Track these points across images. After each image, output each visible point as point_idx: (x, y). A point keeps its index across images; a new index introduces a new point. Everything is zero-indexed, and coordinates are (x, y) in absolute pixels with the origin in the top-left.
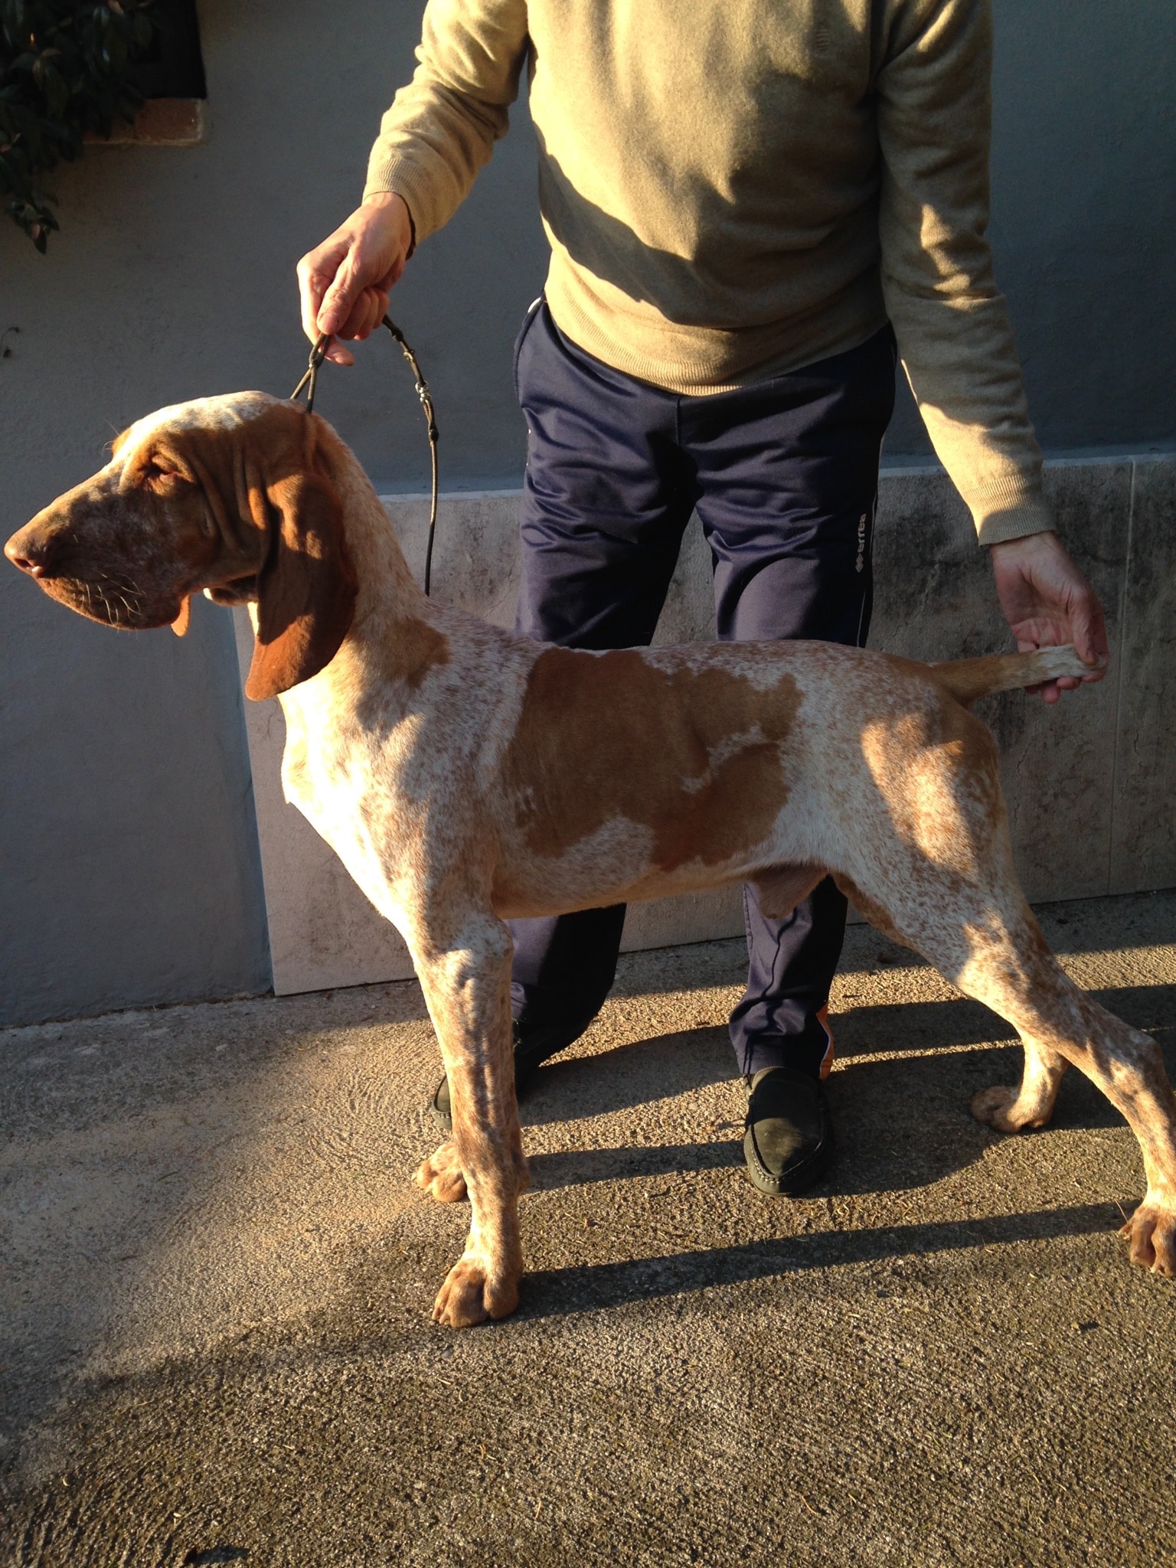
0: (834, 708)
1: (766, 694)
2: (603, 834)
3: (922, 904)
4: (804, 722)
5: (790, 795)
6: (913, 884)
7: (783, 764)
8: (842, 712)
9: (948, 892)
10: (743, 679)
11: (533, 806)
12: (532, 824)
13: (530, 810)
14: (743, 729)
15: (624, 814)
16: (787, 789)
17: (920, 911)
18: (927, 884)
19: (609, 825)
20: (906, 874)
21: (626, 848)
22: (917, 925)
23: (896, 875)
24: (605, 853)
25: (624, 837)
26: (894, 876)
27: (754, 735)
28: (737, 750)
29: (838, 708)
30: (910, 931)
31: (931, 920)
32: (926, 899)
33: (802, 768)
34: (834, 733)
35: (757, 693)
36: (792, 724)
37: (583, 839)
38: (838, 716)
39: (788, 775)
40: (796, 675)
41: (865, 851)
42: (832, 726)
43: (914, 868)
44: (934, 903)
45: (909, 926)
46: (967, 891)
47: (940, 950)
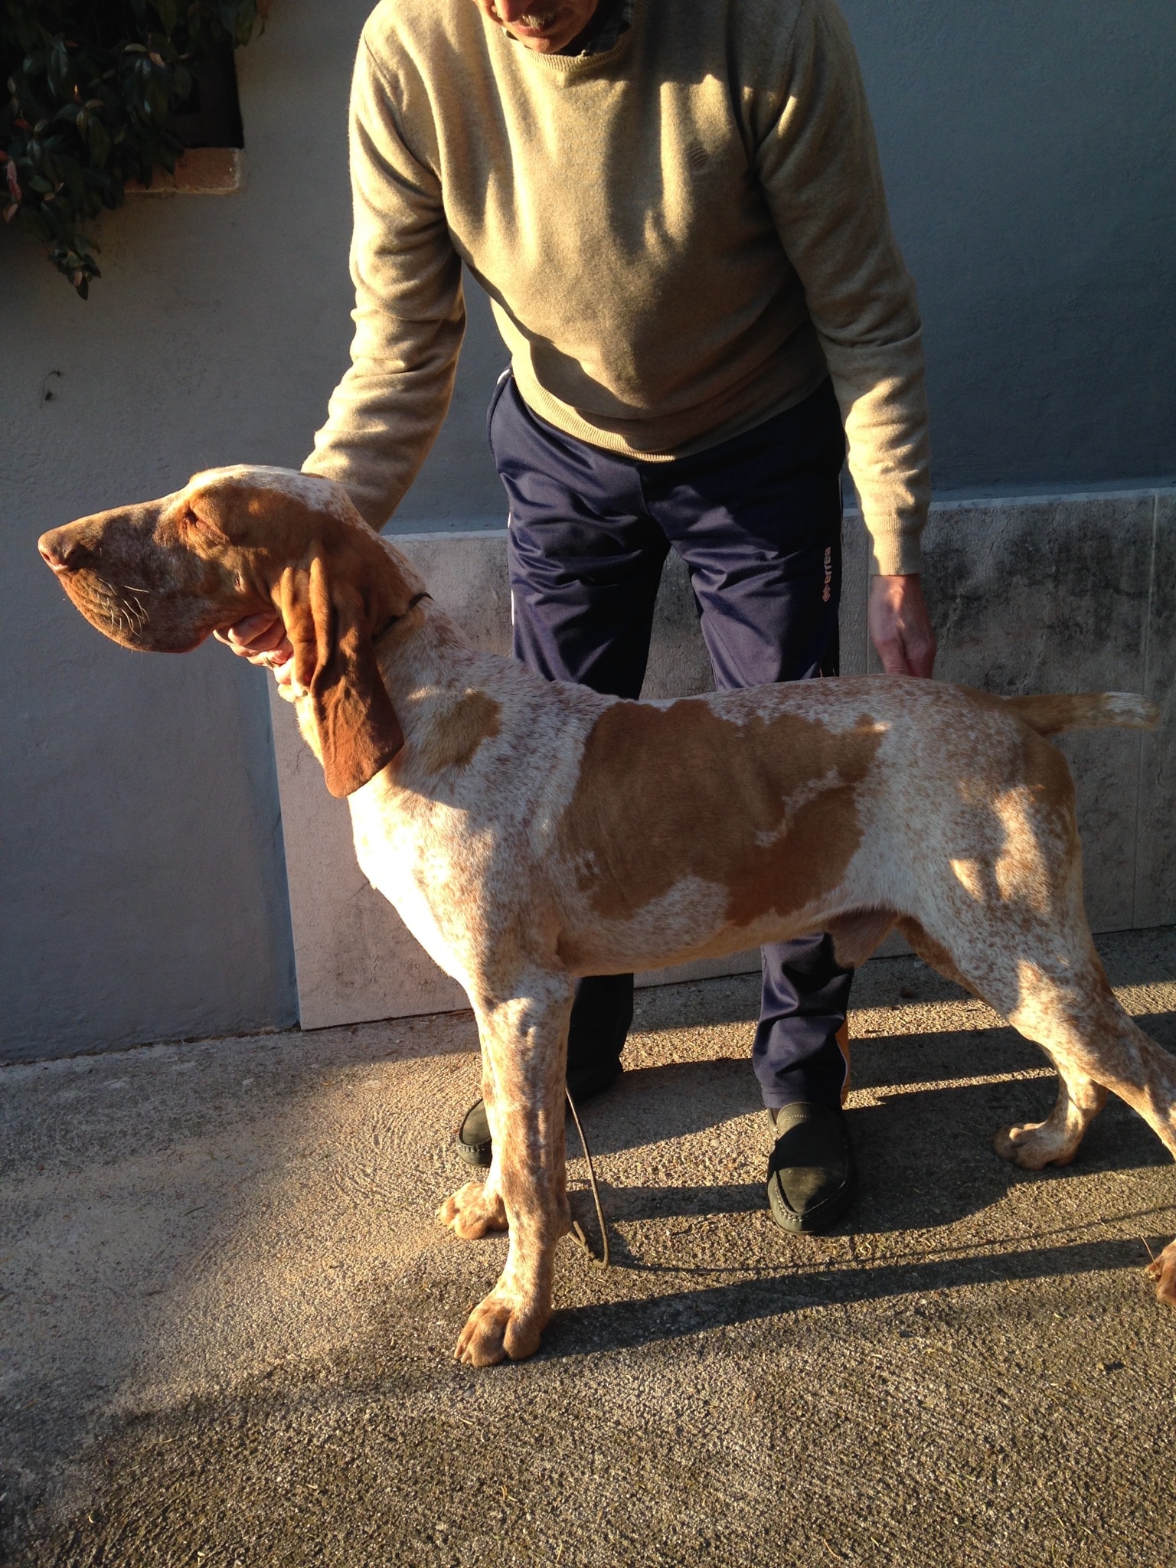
0: (915, 746)
1: (844, 737)
2: (675, 895)
3: (991, 945)
4: (883, 763)
5: (863, 839)
6: (986, 924)
7: (859, 807)
8: (923, 750)
9: (1019, 931)
10: (819, 723)
11: (596, 870)
12: (596, 888)
13: (593, 874)
14: (820, 775)
15: (696, 873)
16: (861, 833)
17: (989, 952)
18: (1000, 923)
19: (680, 885)
20: (980, 913)
21: (699, 908)
22: (984, 966)
23: (969, 915)
24: (677, 914)
25: (697, 897)
26: (966, 917)
27: (832, 778)
28: (812, 796)
29: (920, 745)
30: (977, 973)
31: (999, 961)
32: (997, 940)
33: (876, 810)
34: (915, 771)
35: (834, 737)
36: (871, 765)
37: (652, 901)
38: (919, 754)
39: (863, 818)
40: (873, 715)
41: (938, 891)
42: (914, 763)
43: (989, 907)
44: (1004, 943)
45: (976, 968)
46: (1038, 930)
47: (1006, 992)
